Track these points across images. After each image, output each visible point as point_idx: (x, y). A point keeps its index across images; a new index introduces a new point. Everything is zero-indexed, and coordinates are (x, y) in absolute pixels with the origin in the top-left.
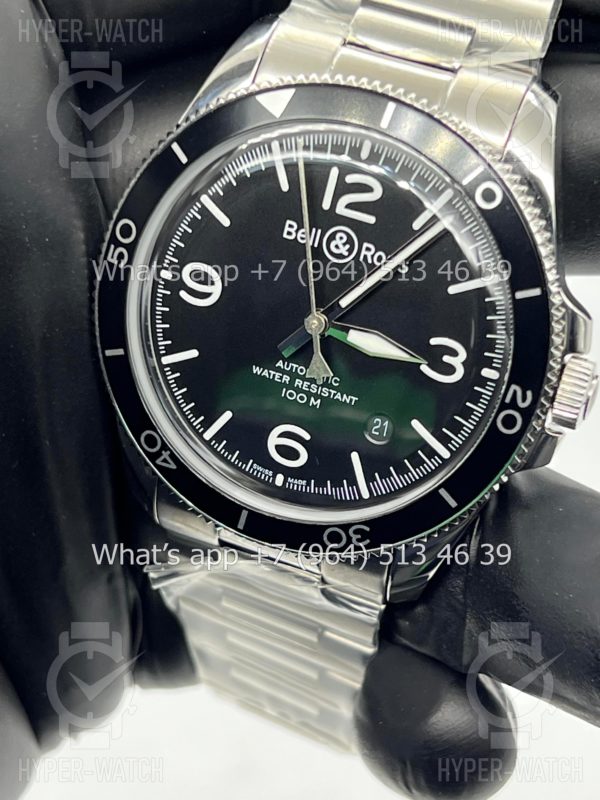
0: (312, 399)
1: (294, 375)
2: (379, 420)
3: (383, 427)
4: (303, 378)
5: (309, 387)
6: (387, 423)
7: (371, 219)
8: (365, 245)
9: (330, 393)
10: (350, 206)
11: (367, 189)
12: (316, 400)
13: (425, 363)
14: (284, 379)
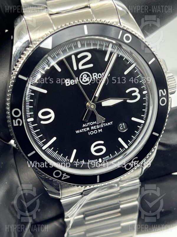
0: (99, 130)
1: (90, 127)
2: (121, 124)
3: (123, 126)
4: (93, 125)
5: (96, 127)
6: (123, 124)
7: (91, 65)
8: (93, 74)
9: (103, 125)
10: (83, 65)
11: (86, 56)
12: (100, 130)
13: (128, 99)
14: (87, 129)
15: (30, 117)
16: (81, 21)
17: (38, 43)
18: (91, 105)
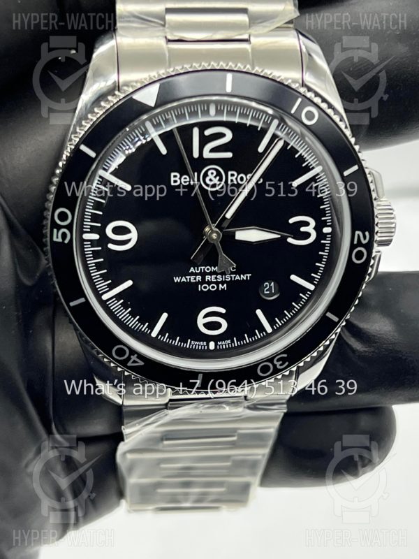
0: (220, 285)
1: (203, 274)
2: (267, 283)
3: (271, 287)
4: (211, 274)
5: (216, 278)
6: (272, 284)
7: (229, 155)
8: (230, 173)
9: (231, 277)
10: (212, 150)
11: (222, 135)
12: (223, 285)
13: (289, 237)
14: (197, 279)
15: (89, 230)
16: (223, 65)
17: (131, 90)
18: (212, 232)
